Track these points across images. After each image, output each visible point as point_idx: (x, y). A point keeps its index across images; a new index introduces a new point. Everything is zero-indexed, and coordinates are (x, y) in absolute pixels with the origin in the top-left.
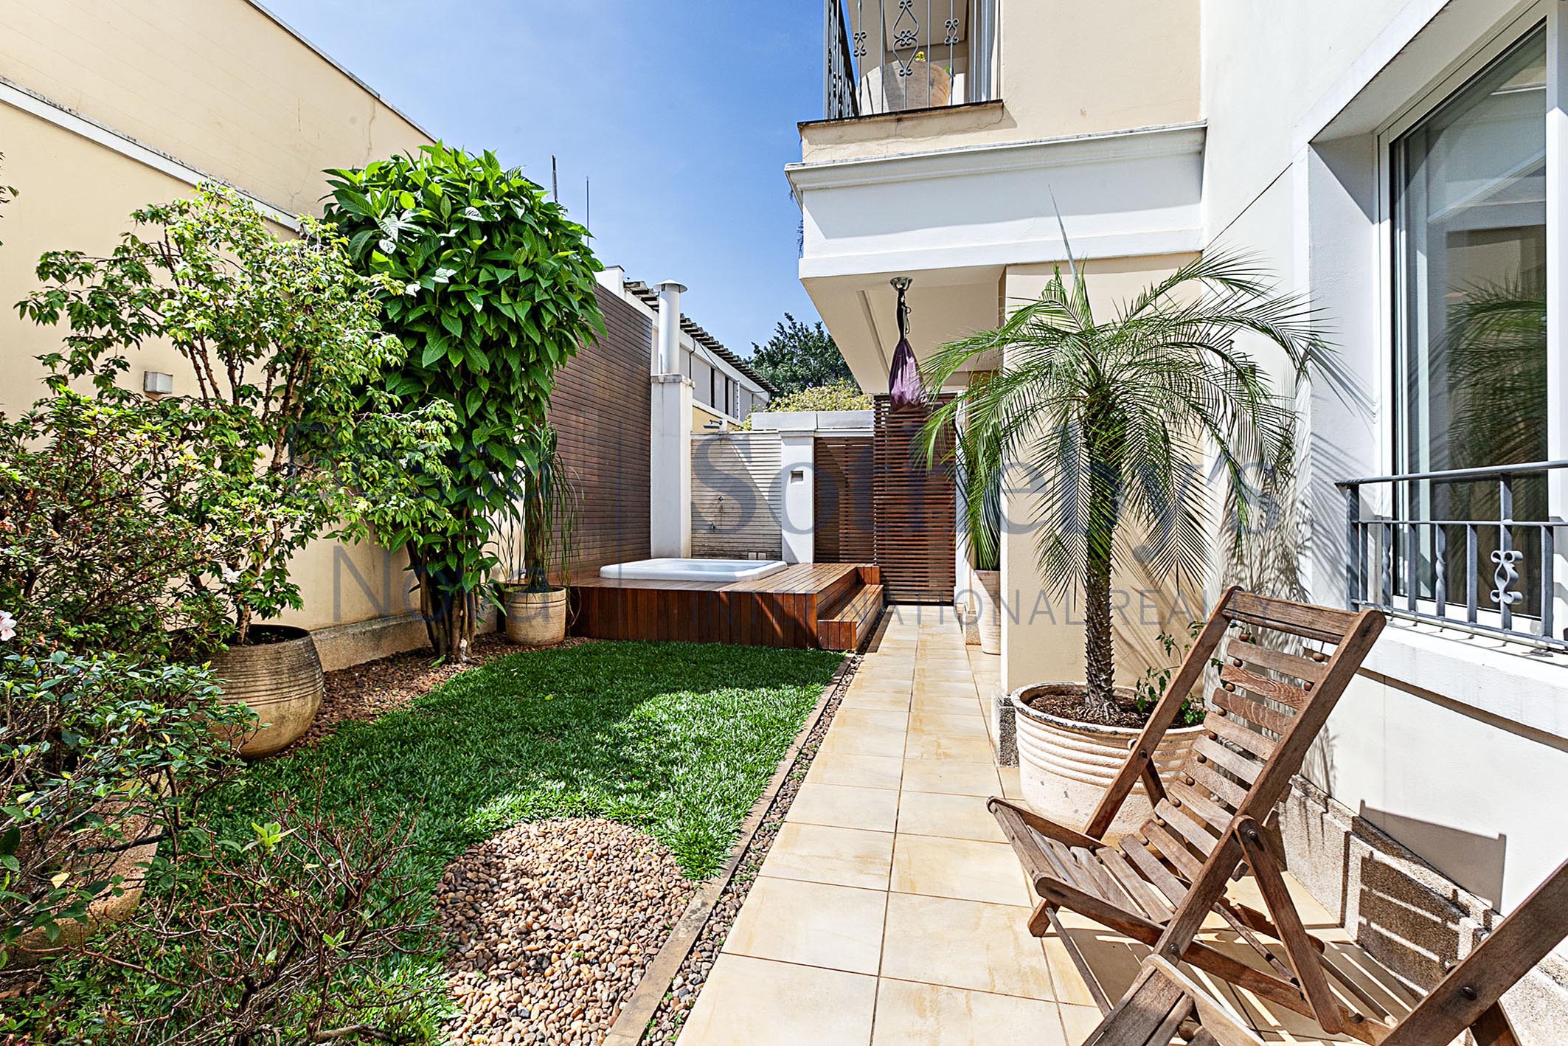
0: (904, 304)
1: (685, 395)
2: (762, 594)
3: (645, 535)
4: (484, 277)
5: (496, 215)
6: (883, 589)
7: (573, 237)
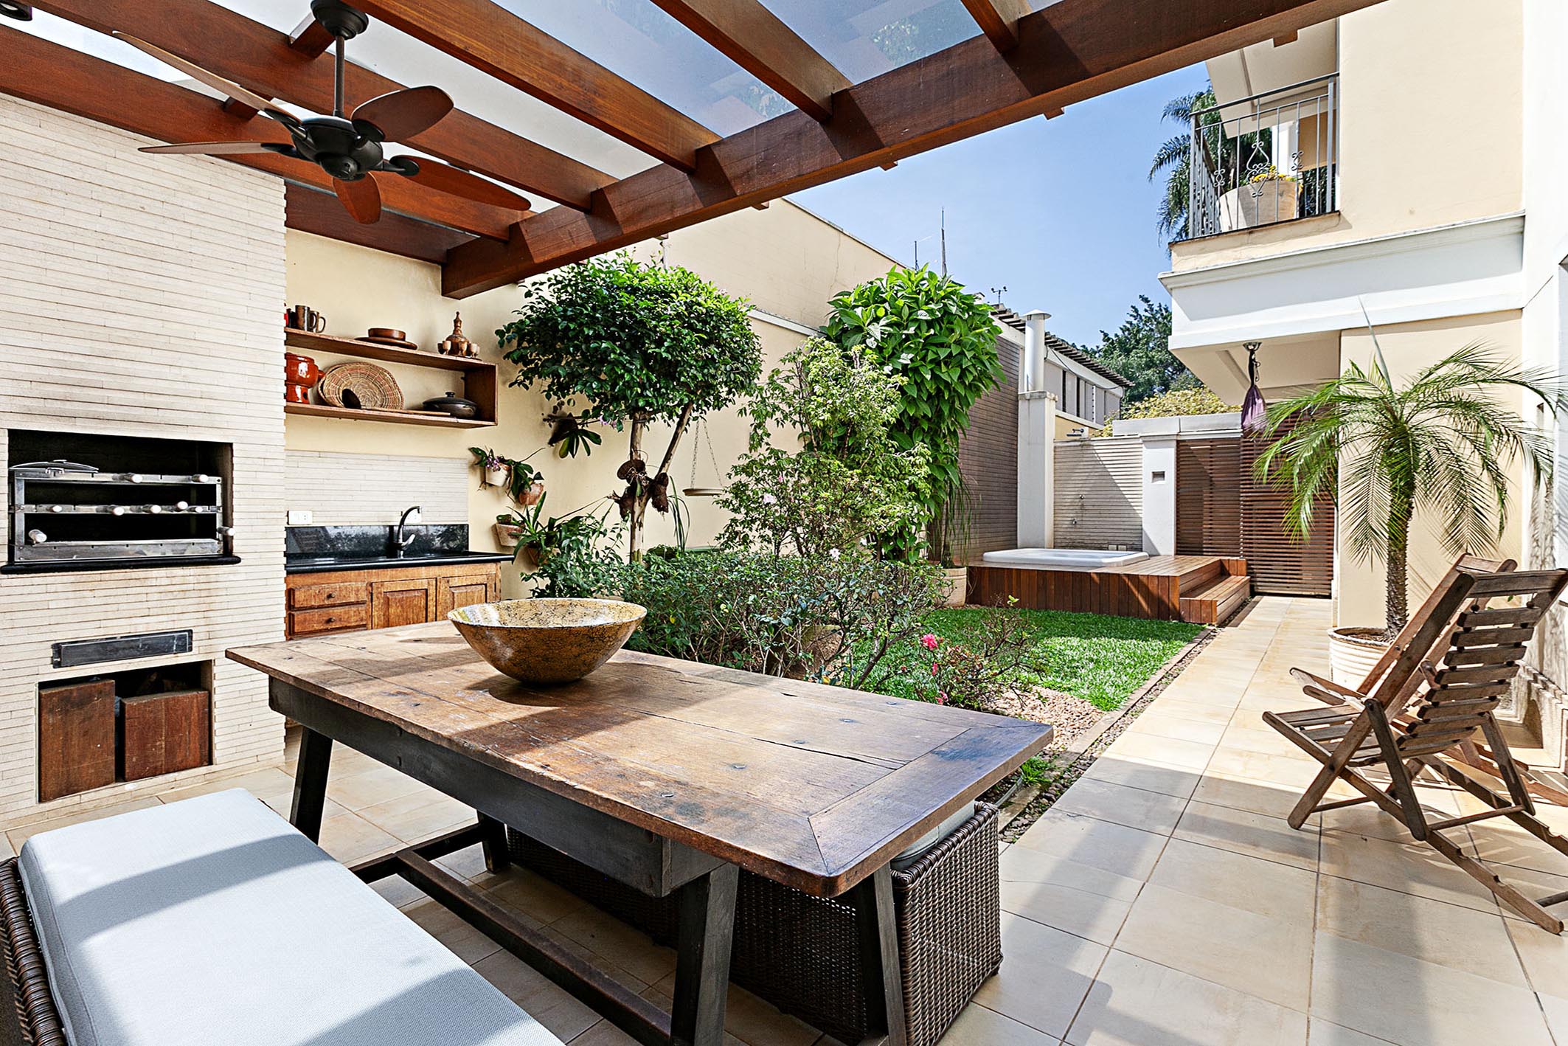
0: (1254, 360)
1: (1050, 408)
2: (1128, 575)
3: (1013, 529)
4: (931, 356)
5: (937, 313)
6: (1251, 581)
7: (983, 315)
